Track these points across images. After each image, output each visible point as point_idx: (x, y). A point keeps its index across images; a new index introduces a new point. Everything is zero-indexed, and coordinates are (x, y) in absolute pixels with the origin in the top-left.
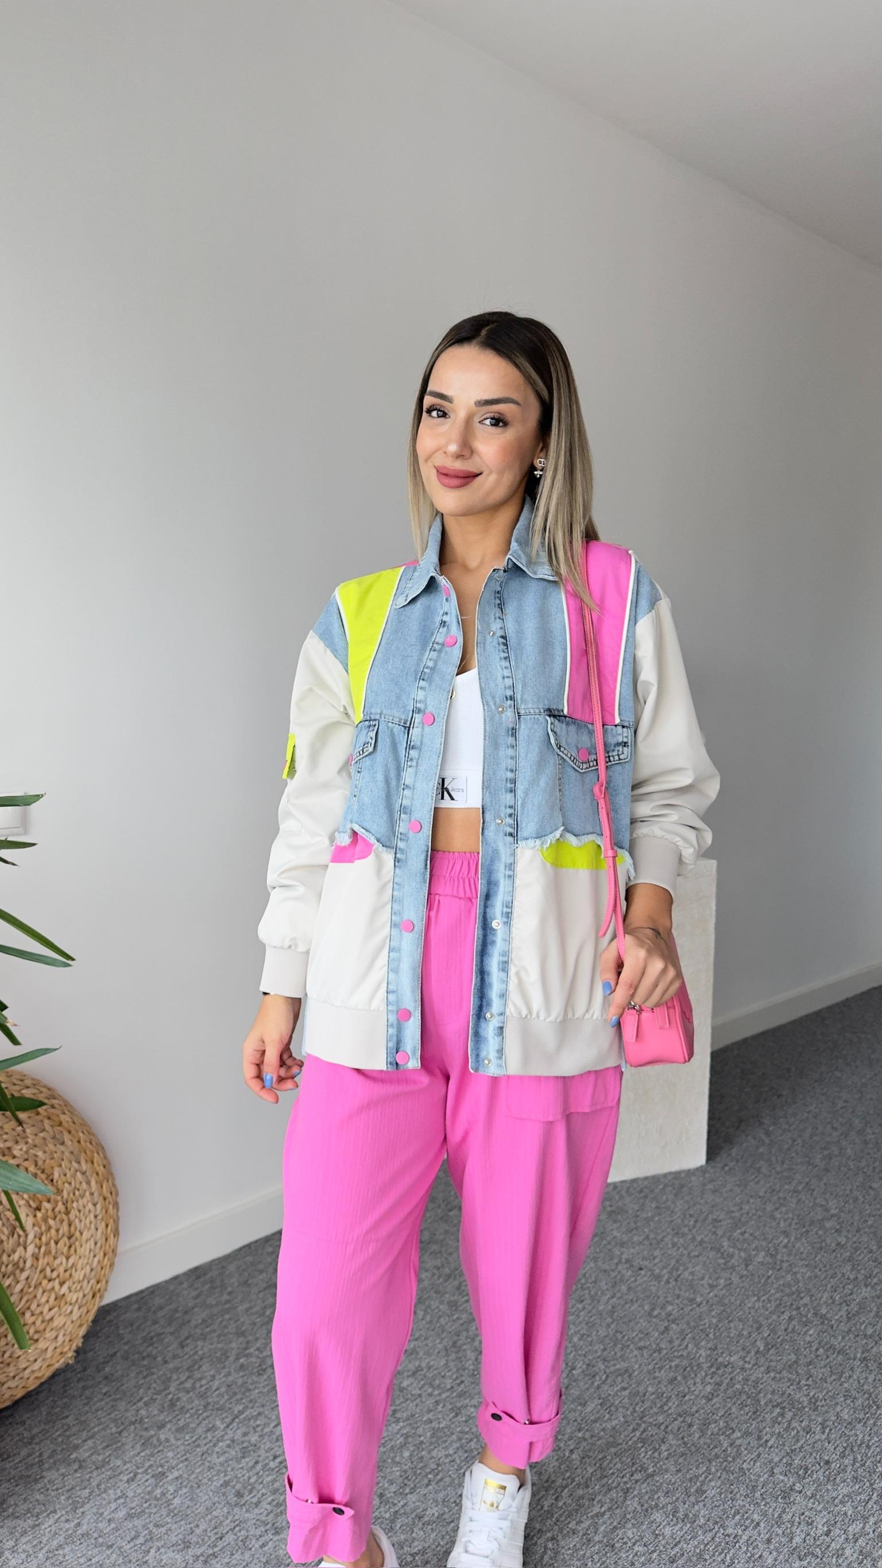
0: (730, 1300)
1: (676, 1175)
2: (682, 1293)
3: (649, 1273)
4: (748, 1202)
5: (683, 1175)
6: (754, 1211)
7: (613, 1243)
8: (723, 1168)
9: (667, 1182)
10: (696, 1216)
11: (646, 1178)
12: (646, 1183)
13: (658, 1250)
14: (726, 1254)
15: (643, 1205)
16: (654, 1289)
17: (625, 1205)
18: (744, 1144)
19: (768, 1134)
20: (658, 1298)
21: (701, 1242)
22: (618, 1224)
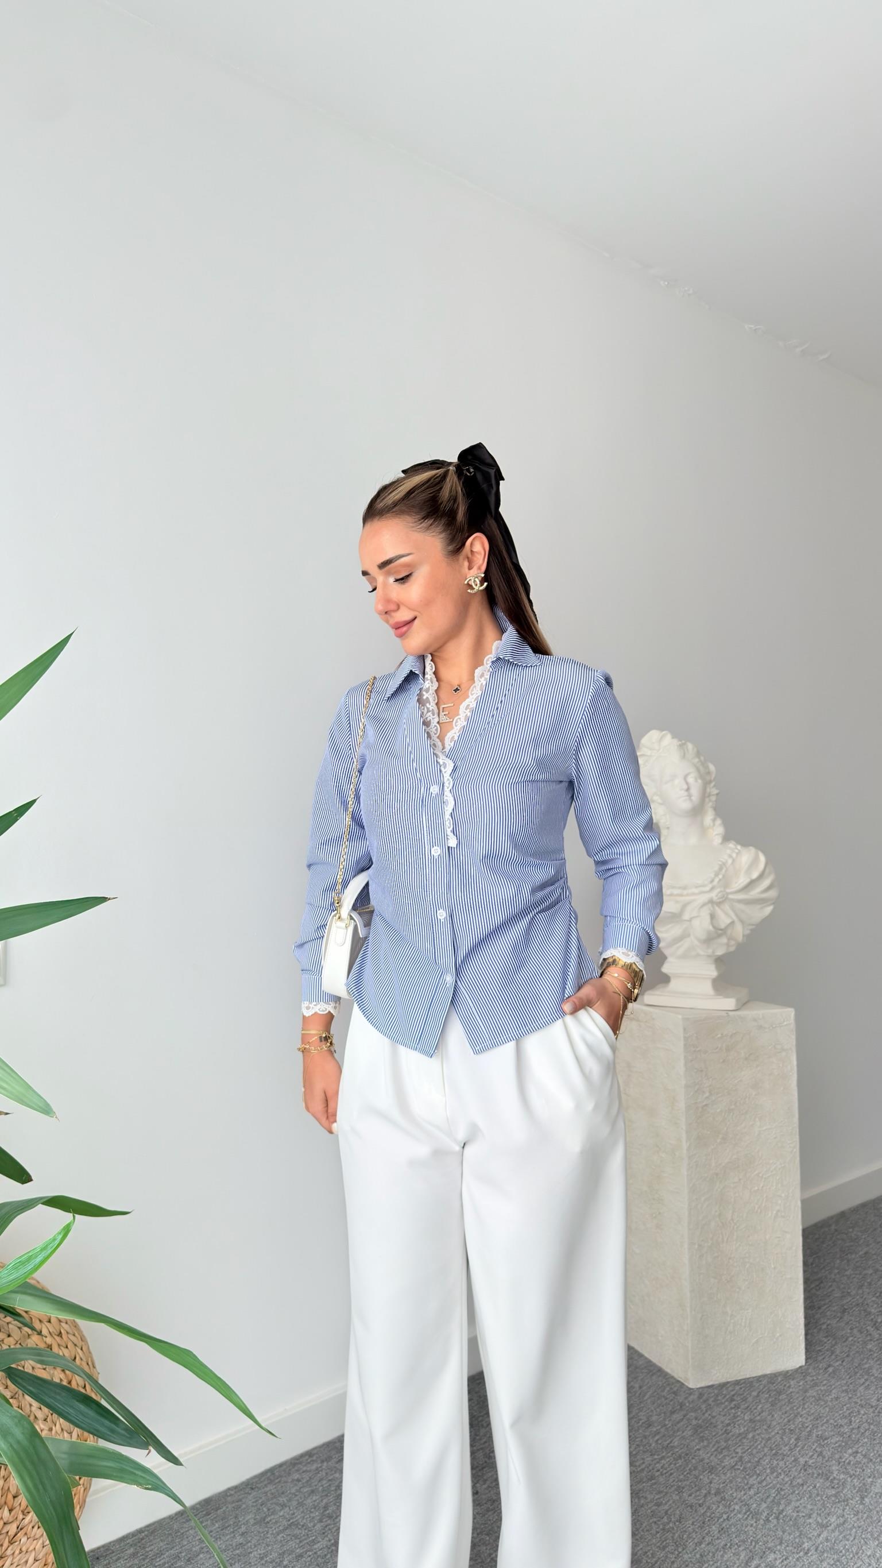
0: (846, 1545)
1: (772, 1378)
2: (786, 1537)
3: (744, 1511)
4: (858, 1412)
5: (780, 1379)
6: (866, 1425)
7: (700, 1469)
8: (826, 1369)
9: (761, 1387)
10: (797, 1431)
11: (737, 1383)
12: (737, 1388)
13: (755, 1477)
14: (838, 1481)
15: (735, 1417)
16: (751, 1531)
17: (714, 1417)
18: (851, 1339)
19: (876, 1325)
20: (757, 1542)
21: (805, 1467)
22: (705, 1443)
